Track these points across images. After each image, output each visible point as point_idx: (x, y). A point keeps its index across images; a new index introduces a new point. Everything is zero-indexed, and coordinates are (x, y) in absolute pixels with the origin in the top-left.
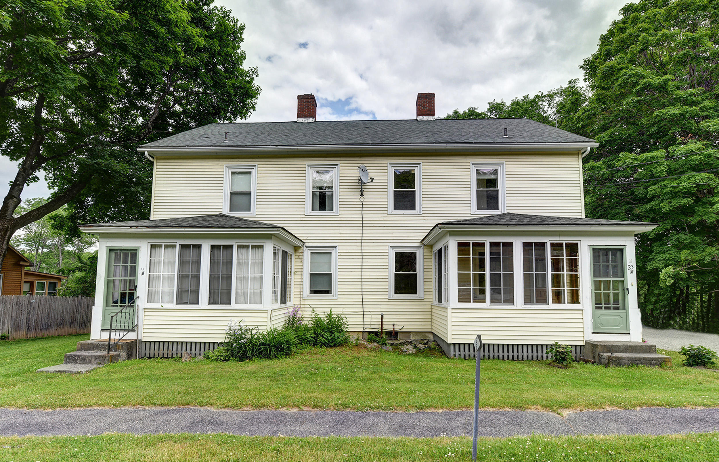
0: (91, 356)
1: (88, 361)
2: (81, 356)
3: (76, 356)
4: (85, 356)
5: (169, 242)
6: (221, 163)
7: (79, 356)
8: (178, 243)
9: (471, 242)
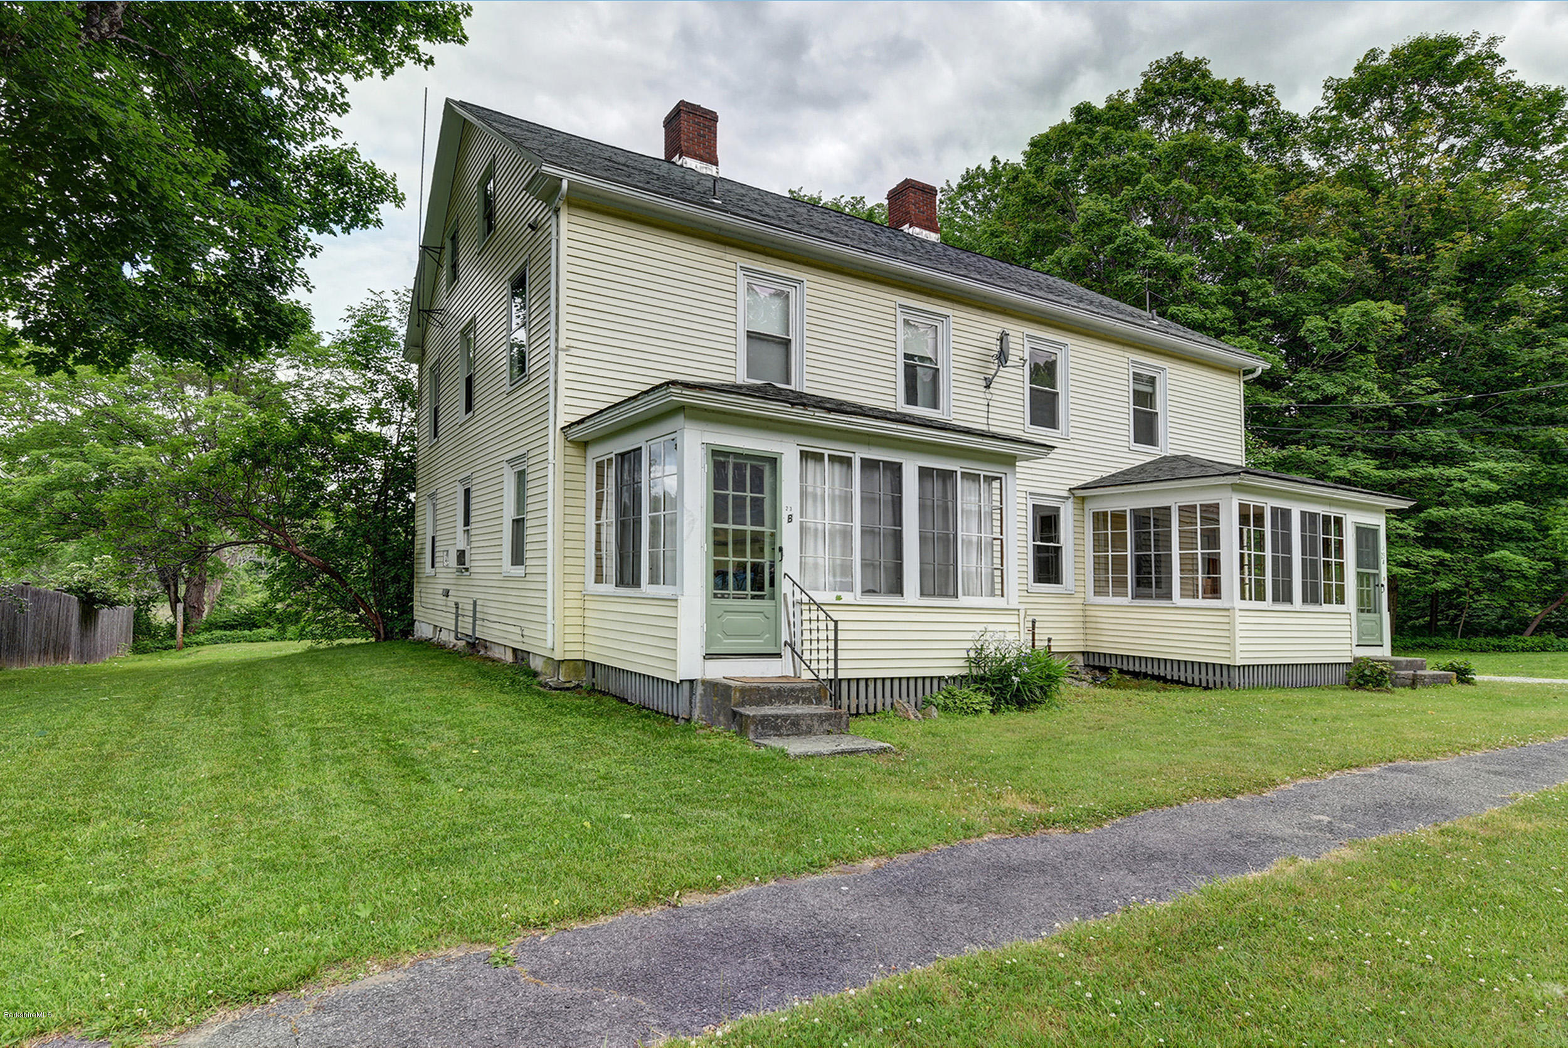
0: (812, 716)
1: (804, 728)
2: (789, 716)
3: (777, 717)
4: (797, 716)
5: (840, 449)
6: (728, 257)
7: (785, 718)
8: (859, 454)
9: (1252, 504)
